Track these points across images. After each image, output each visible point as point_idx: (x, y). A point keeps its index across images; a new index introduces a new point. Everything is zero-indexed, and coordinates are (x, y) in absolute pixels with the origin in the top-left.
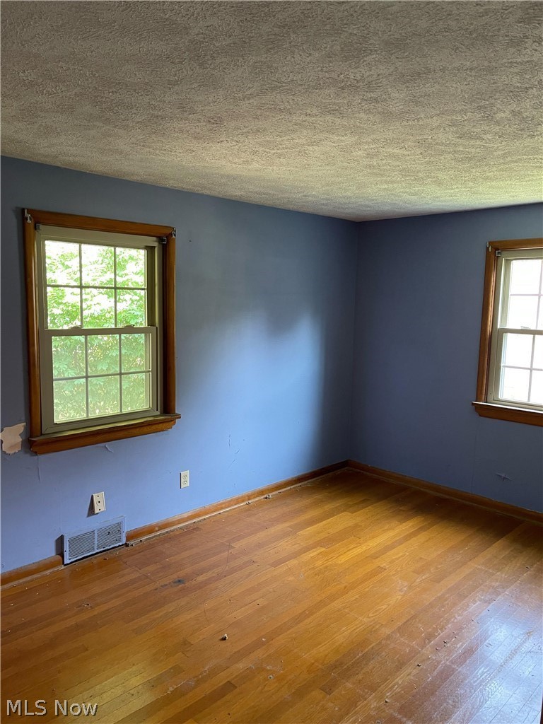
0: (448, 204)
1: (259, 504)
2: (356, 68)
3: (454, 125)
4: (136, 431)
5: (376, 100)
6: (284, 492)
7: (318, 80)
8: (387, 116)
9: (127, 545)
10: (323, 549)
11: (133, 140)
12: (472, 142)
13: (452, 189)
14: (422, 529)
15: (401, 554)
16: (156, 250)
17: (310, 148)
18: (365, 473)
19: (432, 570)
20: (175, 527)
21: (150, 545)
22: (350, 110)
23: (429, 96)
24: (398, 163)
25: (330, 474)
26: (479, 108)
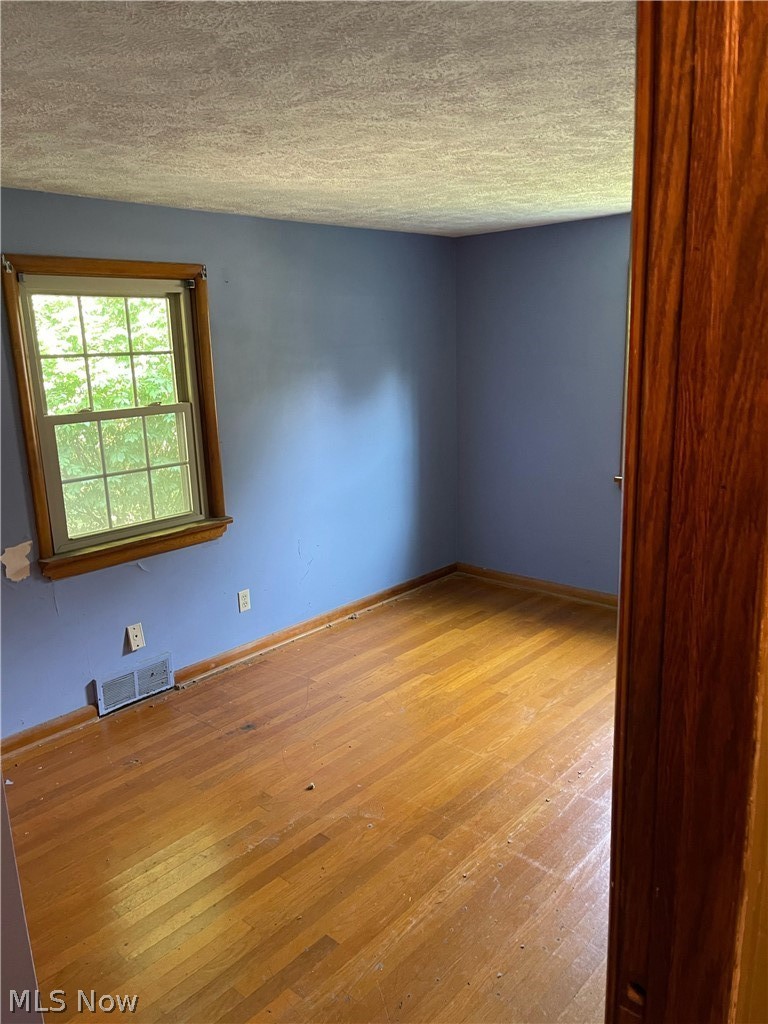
0: (574, 210)
1: (343, 627)
2: (432, 68)
3: (565, 122)
4: (176, 542)
5: (461, 99)
6: (374, 609)
7: (384, 81)
8: (478, 116)
9: (176, 688)
10: (428, 676)
11: (144, 156)
12: (593, 139)
13: (576, 193)
14: (553, 644)
15: (526, 676)
16: (182, 297)
17: (382, 156)
18: (479, 578)
19: (566, 692)
20: (237, 662)
21: (207, 687)
22: (429, 112)
23: (529, 92)
24: (499, 167)
25: (434, 583)
26: (595, 103)
